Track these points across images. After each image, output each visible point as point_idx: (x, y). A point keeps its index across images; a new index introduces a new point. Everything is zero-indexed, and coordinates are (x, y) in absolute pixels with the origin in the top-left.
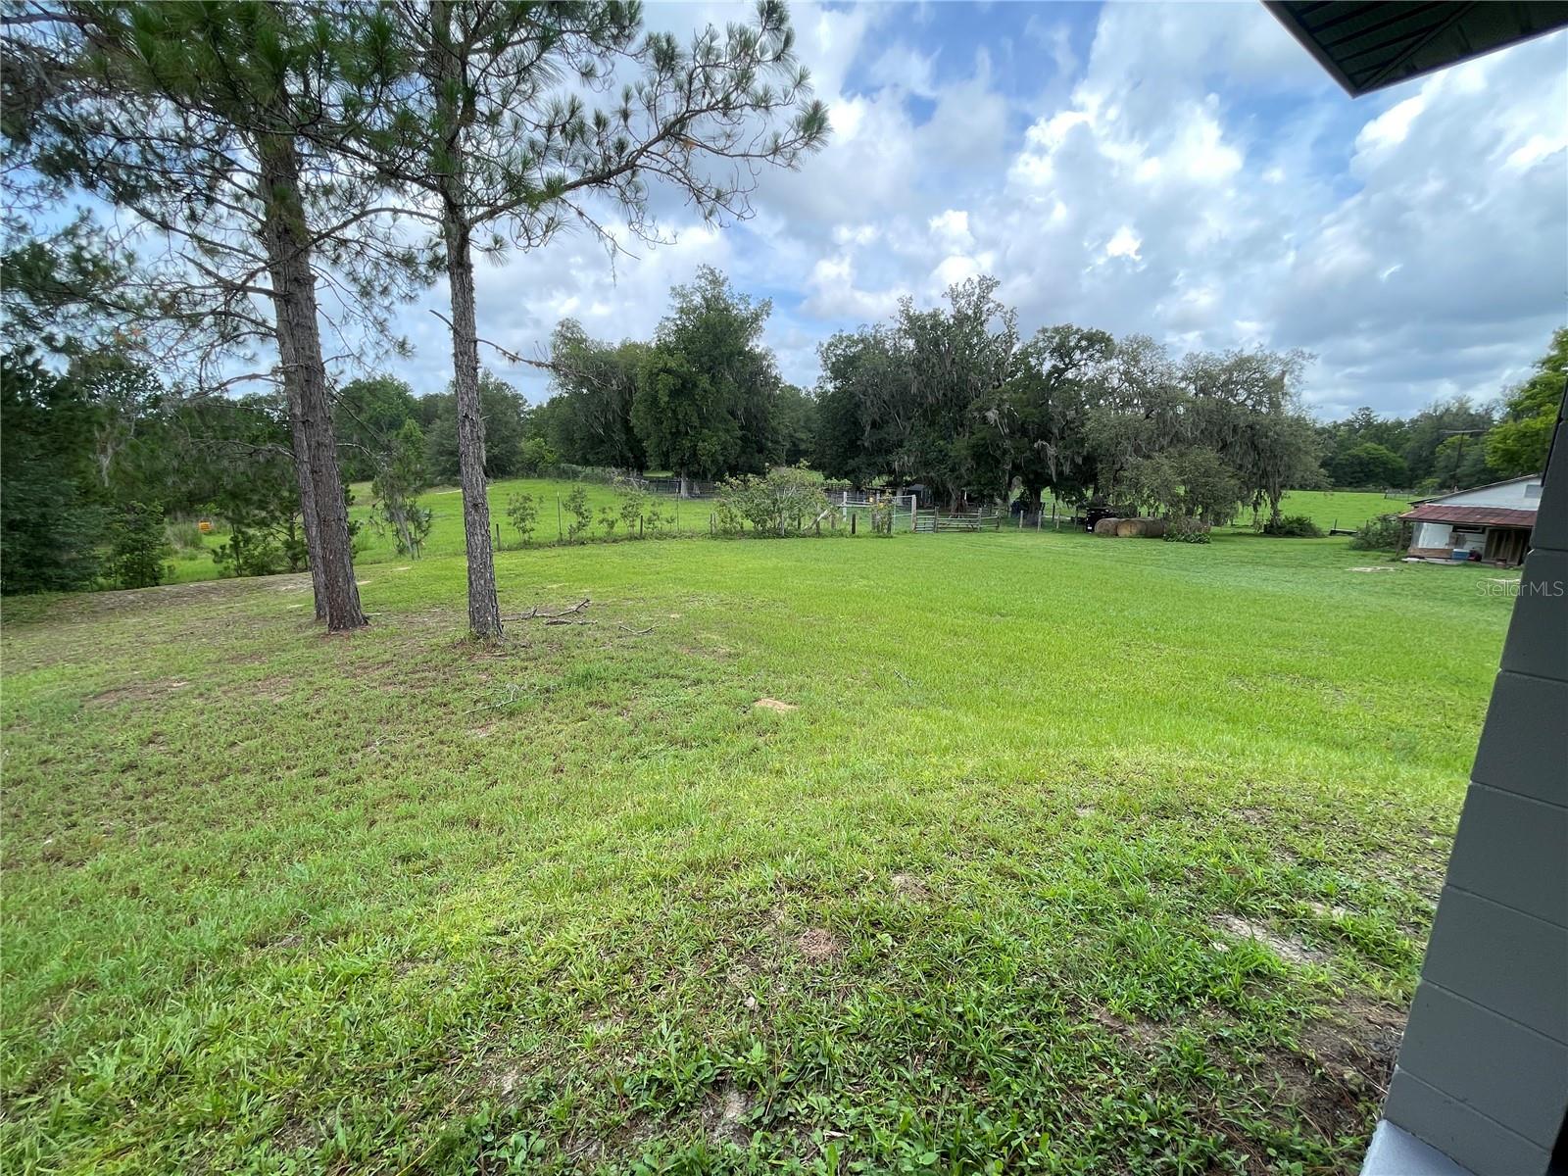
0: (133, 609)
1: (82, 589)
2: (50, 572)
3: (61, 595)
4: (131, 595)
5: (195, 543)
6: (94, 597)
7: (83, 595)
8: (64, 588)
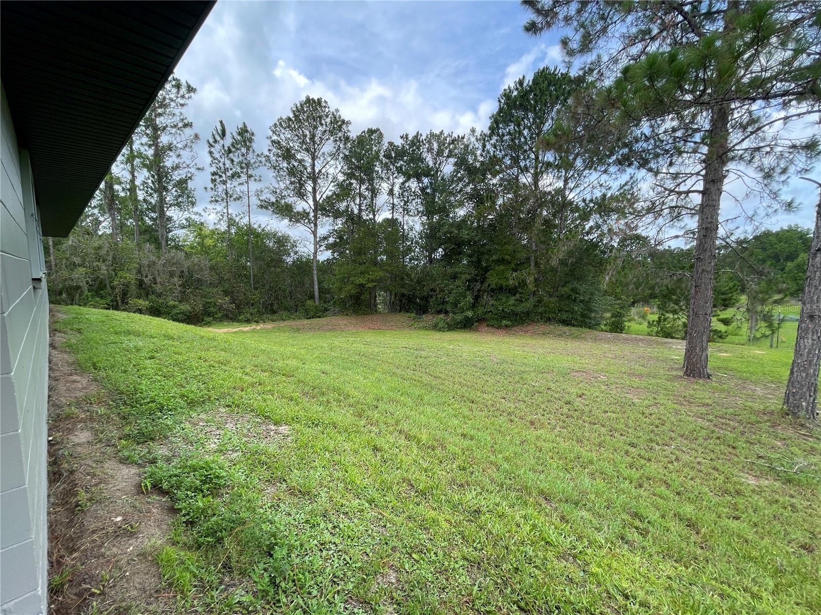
0: (608, 341)
1: (596, 329)
2: (587, 320)
3: (588, 330)
4: (609, 335)
5: (643, 317)
6: (597, 333)
7: (594, 331)
8: (590, 328)
